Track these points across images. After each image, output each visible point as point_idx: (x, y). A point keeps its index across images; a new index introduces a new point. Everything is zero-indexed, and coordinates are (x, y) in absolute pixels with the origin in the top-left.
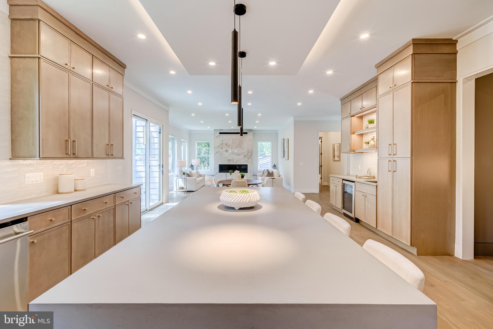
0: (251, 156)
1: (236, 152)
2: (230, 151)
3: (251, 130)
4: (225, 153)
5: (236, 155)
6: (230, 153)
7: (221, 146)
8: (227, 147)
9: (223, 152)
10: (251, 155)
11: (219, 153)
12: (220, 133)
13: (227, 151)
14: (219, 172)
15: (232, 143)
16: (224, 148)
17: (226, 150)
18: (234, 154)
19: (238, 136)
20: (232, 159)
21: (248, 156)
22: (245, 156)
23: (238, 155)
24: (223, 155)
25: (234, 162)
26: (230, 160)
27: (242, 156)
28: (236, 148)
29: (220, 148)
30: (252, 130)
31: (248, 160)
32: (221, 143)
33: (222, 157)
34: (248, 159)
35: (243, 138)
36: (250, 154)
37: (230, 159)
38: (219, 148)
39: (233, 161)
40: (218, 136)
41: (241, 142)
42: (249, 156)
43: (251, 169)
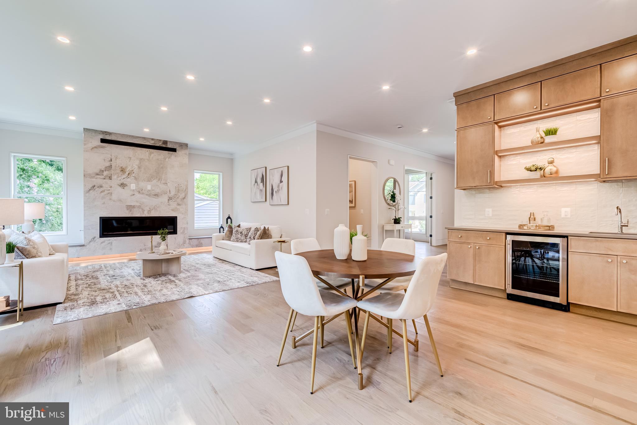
0: (185, 200)
1: (149, 187)
2: (133, 186)
3: (184, 146)
4: (120, 189)
5: (149, 195)
6: (134, 190)
7: (105, 173)
8: (124, 176)
9: (111, 187)
10: (184, 197)
11: (102, 189)
12: (103, 141)
13: (123, 185)
14: (100, 237)
15: (139, 168)
16: (114, 177)
17: (121, 182)
18: (143, 193)
19: (153, 153)
20: (138, 204)
21: (178, 198)
22: (170, 199)
23: (155, 195)
24: (111, 193)
25: (143, 211)
26: (134, 207)
27: (165, 199)
28: (149, 180)
29: (102, 177)
30: (186, 145)
31: (178, 207)
32: (108, 164)
33: (110, 199)
34: (179, 205)
35: (167, 160)
36: (182, 195)
37: (132, 204)
38: (98, 176)
39: (141, 210)
40: (95, 147)
41: (162, 168)
42: (180, 197)
43: (184, 226)
